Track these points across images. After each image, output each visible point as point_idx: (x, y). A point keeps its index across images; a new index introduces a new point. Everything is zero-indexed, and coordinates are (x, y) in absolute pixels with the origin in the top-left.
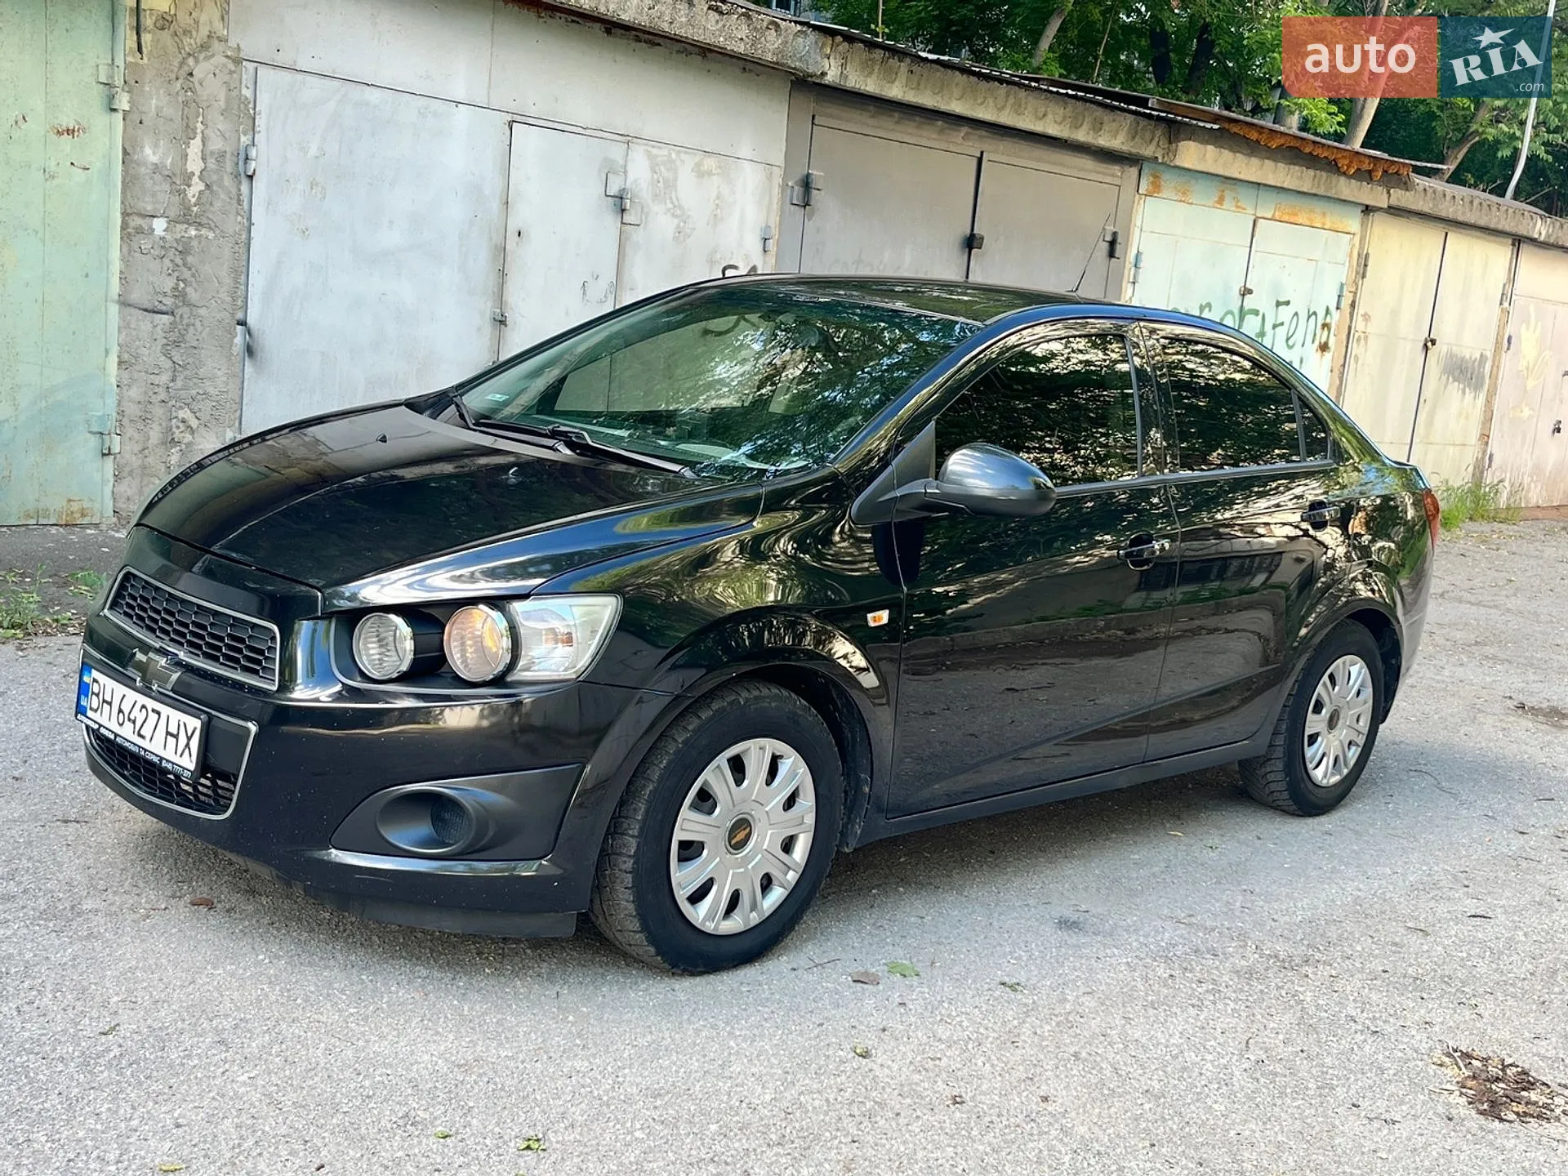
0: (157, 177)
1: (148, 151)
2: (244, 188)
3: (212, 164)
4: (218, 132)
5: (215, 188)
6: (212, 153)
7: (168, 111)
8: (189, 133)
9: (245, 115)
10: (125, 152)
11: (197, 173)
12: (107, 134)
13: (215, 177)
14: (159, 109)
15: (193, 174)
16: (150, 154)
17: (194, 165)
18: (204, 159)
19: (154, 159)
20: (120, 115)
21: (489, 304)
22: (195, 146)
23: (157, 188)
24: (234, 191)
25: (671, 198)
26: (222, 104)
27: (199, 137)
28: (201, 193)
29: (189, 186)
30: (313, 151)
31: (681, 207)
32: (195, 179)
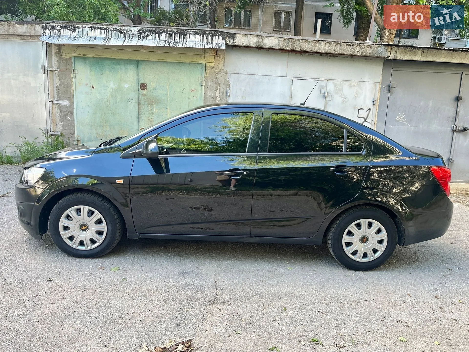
0: (210, 98)
1: (208, 93)
2: (228, 99)
3: (221, 94)
4: (222, 88)
5: (222, 99)
6: (221, 92)
7: (212, 85)
8: (216, 88)
9: (228, 84)
10: (204, 94)
11: (218, 96)
12: (200, 91)
13: (222, 97)
14: (211, 84)
15: (217, 97)
16: (209, 93)
17: (218, 95)
18: (220, 94)
19: (210, 94)
20: (203, 87)
22: (218, 91)
23: (210, 100)
24: (226, 99)
25: (341, 93)
26: (224, 82)
27: (219, 89)
28: (219, 100)
29: (216, 99)
30: (243, 89)
31: (344, 95)
32: (218, 98)
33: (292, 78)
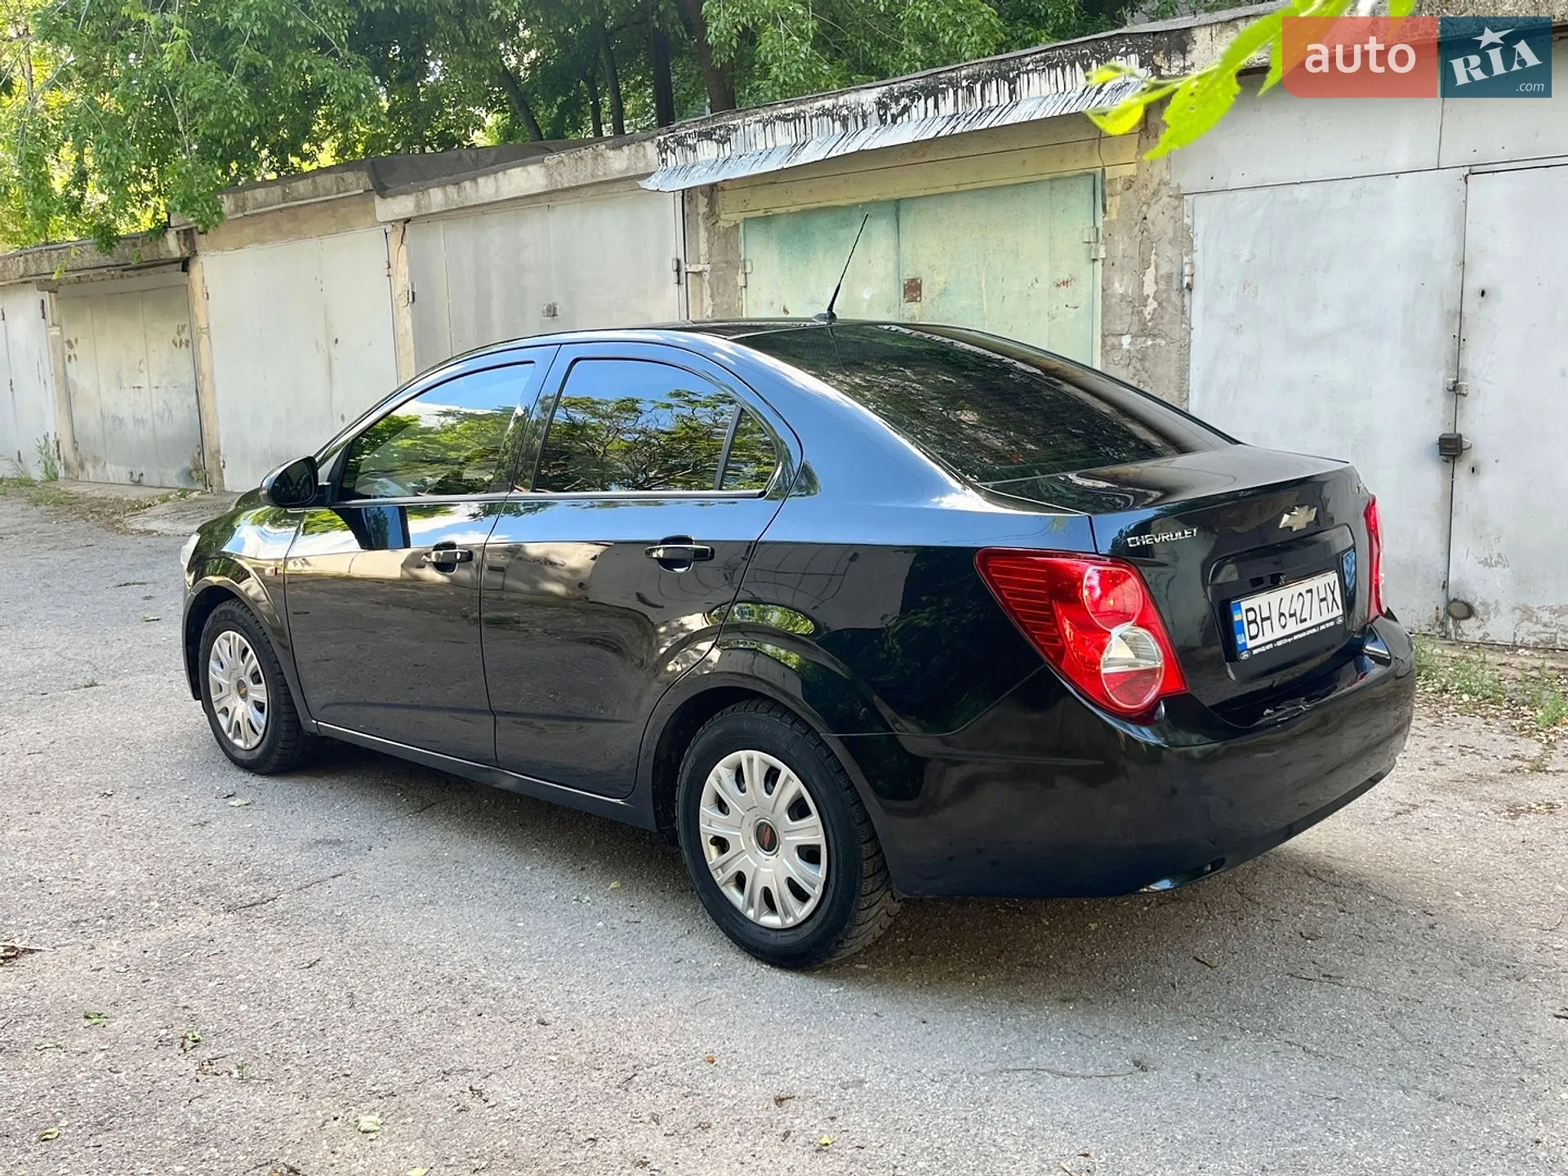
0: (1124, 304)
1: (1117, 285)
2: (1186, 300)
3: (1162, 286)
4: (1165, 259)
5: (1165, 304)
6: (1162, 277)
7: (1130, 252)
8: (1145, 264)
9: (1185, 239)
10: (1103, 290)
11: (1152, 296)
12: (1090, 280)
13: (1165, 295)
14: (1124, 250)
15: (1148, 296)
16: (1118, 288)
17: (1149, 289)
18: (1156, 283)
19: (1121, 291)
20: (1099, 263)
21: (1442, 374)
22: (1150, 273)
23: (1123, 312)
24: (1179, 303)
26: (1171, 235)
27: (1153, 266)
28: (1155, 310)
29: (1145, 306)
30: (1245, 257)
32: (1151, 300)
33: (1466, 171)
